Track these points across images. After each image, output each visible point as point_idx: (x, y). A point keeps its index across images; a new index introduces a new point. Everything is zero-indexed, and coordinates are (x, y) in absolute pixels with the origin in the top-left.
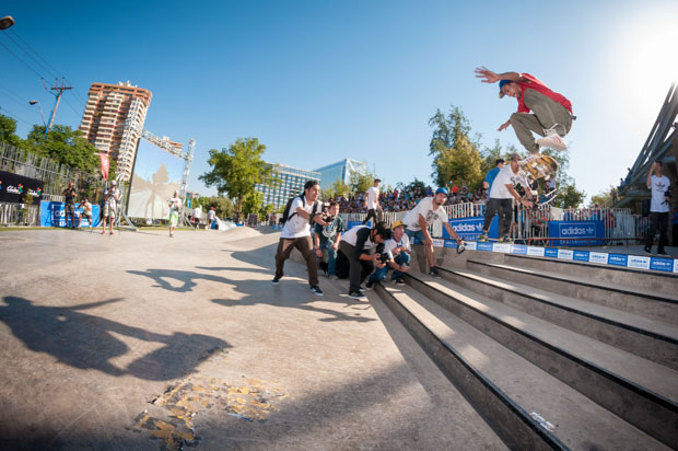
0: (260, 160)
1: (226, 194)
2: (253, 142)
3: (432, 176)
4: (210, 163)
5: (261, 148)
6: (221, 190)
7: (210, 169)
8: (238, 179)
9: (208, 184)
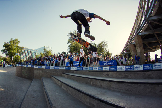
0: (18, 46)
1: (8, 56)
2: (16, 40)
3: (68, 50)
4: (4, 46)
5: (18, 42)
6: (7, 55)
7: (4, 48)
8: (11, 51)
9: (3, 53)
